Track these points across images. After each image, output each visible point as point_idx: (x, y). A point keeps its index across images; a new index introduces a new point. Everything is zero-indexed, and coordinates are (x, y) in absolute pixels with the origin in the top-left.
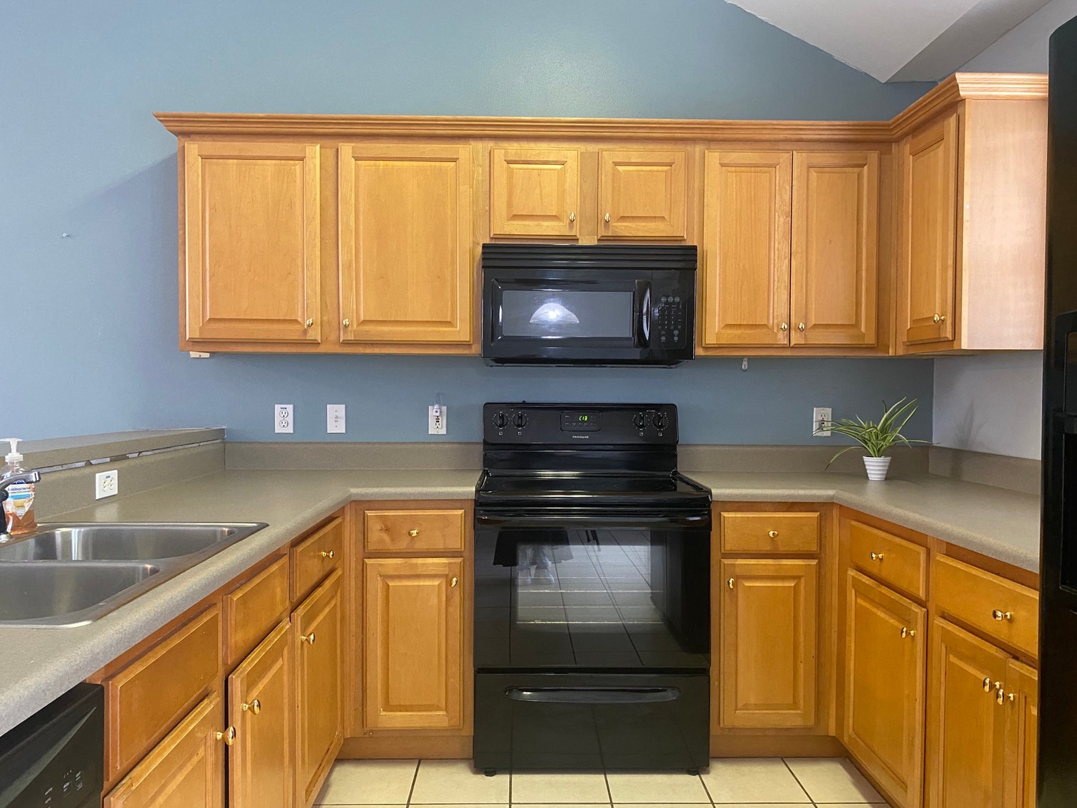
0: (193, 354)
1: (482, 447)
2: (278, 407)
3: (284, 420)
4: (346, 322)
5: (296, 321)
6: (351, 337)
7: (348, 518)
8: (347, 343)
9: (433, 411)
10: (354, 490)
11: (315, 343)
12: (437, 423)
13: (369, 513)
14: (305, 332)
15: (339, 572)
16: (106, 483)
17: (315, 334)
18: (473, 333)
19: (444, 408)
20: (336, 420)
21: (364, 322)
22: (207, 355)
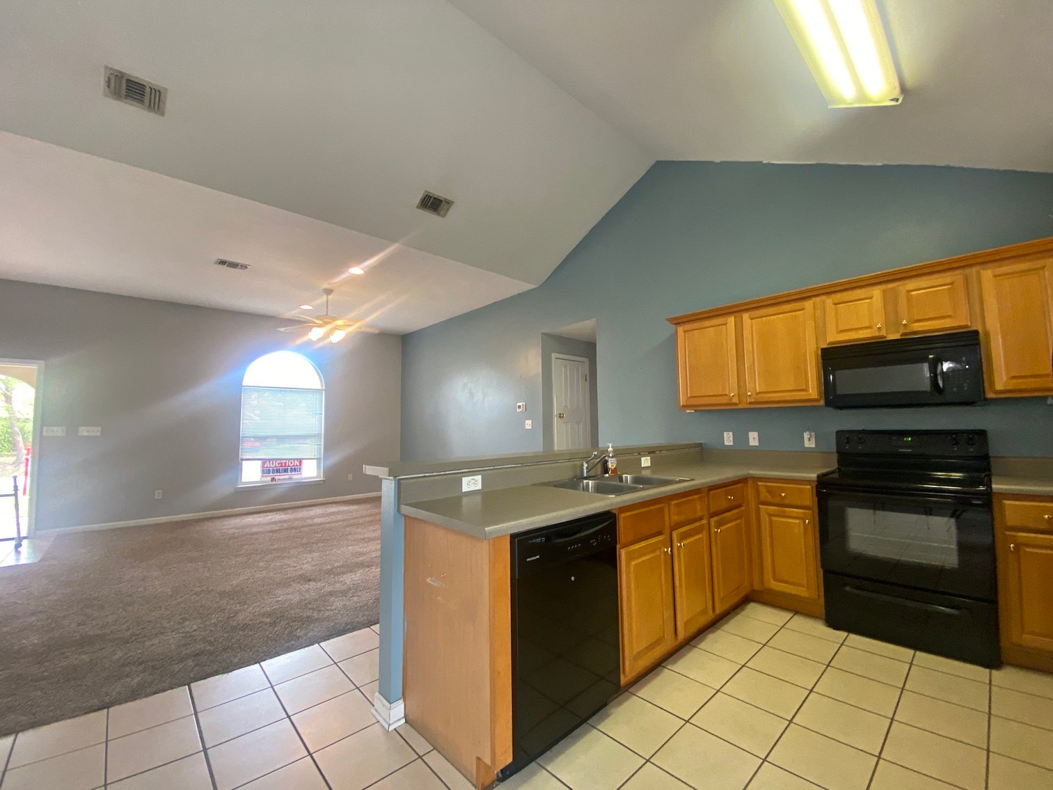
0: (688, 411)
1: (836, 455)
2: (725, 433)
3: (728, 439)
4: (749, 394)
5: (726, 395)
6: (753, 400)
7: (749, 484)
8: (750, 403)
9: (806, 435)
10: (751, 472)
11: (736, 404)
12: (809, 442)
13: (760, 483)
14: (731, 399)
15: (743, 508)
16: (646, 462)
17: (735, 400)
18: (820, 393)
19: (813, 434)
20: (753, 439)
21: (759, 393)
22: (693, 411)
